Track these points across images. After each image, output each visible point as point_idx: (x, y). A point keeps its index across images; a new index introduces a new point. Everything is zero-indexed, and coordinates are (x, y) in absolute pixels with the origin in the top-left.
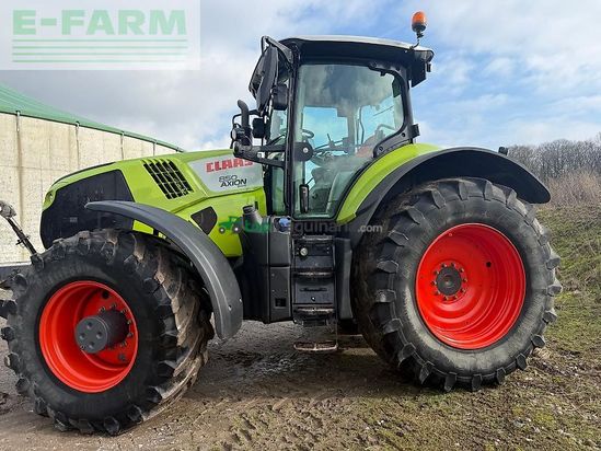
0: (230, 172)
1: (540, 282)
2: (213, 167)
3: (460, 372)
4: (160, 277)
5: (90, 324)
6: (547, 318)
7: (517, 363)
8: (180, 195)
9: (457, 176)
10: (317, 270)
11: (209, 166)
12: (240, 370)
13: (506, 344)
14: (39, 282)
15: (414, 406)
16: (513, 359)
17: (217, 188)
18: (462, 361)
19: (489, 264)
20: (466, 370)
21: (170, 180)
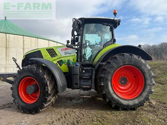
0: (67, 51)
1: (148, 82)
2: (63, 50)
3: (124, 105)
4: (45, 76)
5: (30, 87)
6: (151, 92)
7: (141, 104)
8: (54, 56)
9: (124, 53)
10: (87, 76)
11: (62, 49)
12: (69, 102)
13: (138, 99)
14: (19, 76)
15: (110, 113)
16: (140, 103)
17: (63, 55)
18: (125, 102)
19: (135, 77)
20: (126, 105)
21: (52, 53)
